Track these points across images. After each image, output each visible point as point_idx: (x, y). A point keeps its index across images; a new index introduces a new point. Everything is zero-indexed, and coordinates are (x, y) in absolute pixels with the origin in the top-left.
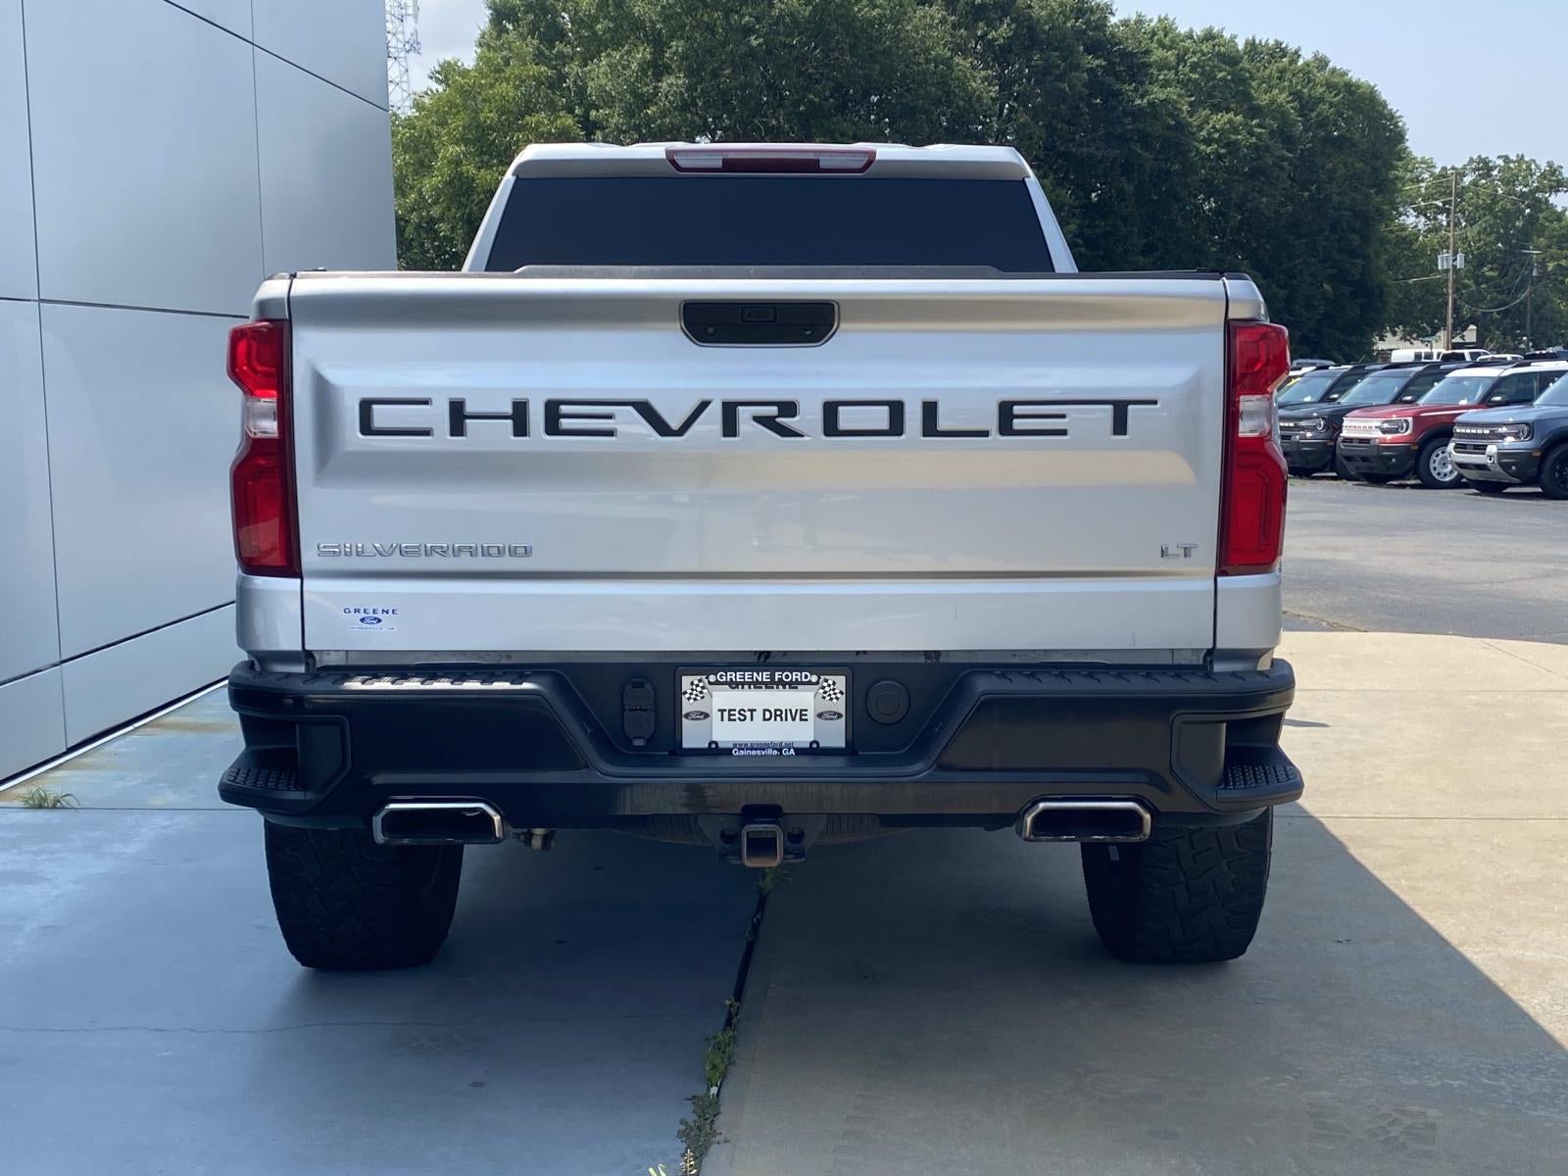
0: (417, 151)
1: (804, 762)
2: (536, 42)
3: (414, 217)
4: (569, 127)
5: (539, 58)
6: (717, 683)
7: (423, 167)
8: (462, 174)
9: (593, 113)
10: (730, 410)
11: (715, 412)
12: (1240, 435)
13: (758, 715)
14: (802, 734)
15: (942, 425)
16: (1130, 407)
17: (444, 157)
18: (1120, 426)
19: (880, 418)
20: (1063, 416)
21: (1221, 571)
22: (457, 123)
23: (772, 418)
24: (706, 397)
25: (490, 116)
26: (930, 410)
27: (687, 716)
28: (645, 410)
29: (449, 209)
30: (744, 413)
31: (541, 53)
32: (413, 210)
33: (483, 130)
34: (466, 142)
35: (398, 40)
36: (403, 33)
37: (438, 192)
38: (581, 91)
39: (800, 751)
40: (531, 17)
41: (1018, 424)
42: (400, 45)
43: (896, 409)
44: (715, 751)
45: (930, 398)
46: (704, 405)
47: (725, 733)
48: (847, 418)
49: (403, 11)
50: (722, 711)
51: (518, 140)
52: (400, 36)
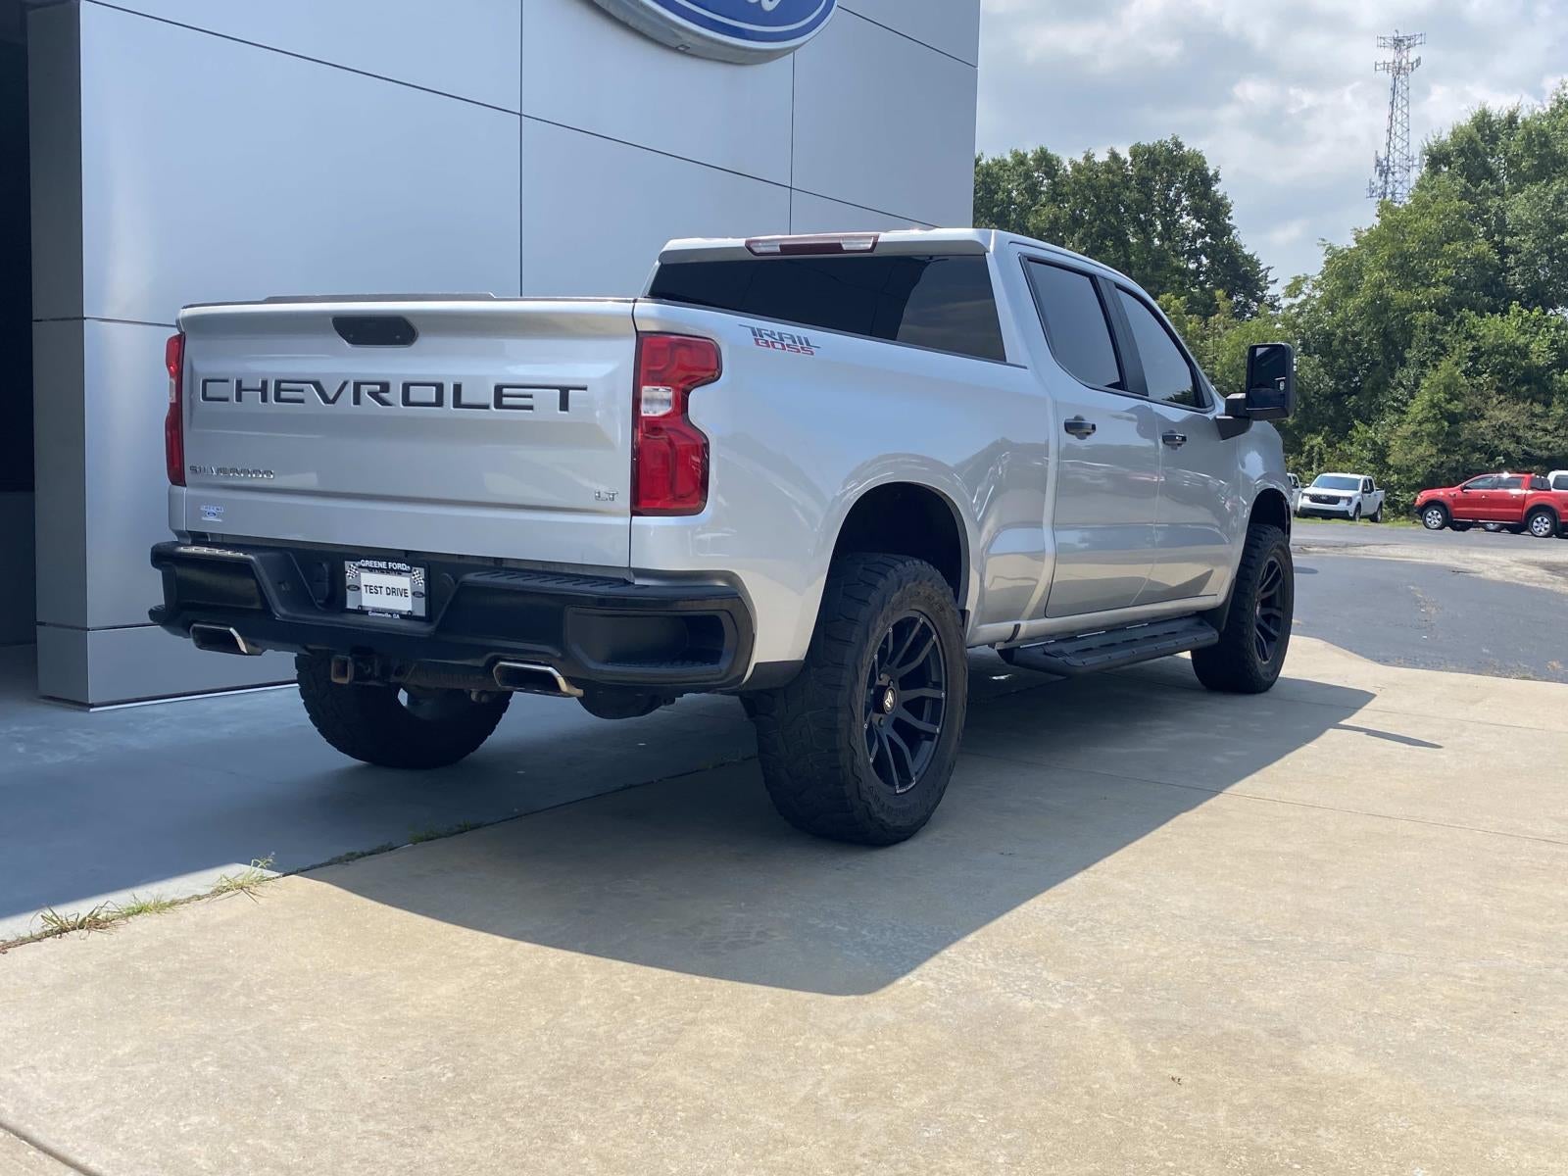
0: (1346, 278)
1: (404, 624)
2: (1463, 181)
3: (1339, 332)
4: (1483, 252)
5: (1465, 195)
6: (361, 567)
7: (1350, 290)
8: (1383, 295)
9: (1508, 239)
10: (357, 386)
11: (350, 388)
12: (643, 414)
13: (384, 590)
14: (405, 605)
15: (464, 400)
16: (571, 392)
17: (1369, 281)
18: (564, 405)
19: (431, 394)
20: (531, 396)
21: (634, 513)
22: (1384, 254)
23: (377, 393)
24: (346, 379)
25: (1412, 246)
26: (458, 388)
27: (349, 587)
28: (317, 385)
29: (1369, 325)
30: (364, 389)
31: (1467, 190)
32: (1338, 326)
33: (1406, 257)
34: (1391, 268)
35: (1404, 188)
36: (1409, 181)
37: (1361, 312)
38: (1501, 221)
39: (403, 617)
40: (1462, 160)
41: (506, 401)
42: (1406, 191)
43: (440, 387)
44: (362, 611)
45: (458, 381)
46: (345, 383)
47: (369, 601)
48: (416, 393)
49: (1411, 163)
50: (366, 586)
51: (1436, 265)
52: (1405, 184)
